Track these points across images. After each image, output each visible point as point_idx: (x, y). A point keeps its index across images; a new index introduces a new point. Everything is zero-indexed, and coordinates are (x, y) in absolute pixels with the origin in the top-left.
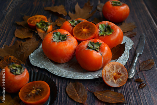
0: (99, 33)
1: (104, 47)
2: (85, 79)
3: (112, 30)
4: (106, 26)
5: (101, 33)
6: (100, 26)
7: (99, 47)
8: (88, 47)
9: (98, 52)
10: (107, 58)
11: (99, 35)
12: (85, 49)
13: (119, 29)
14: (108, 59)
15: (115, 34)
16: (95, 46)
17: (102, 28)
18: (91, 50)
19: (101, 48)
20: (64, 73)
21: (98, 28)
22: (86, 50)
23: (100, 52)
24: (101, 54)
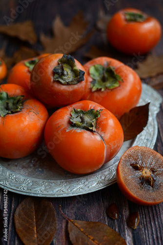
0: (92, 86)
1: (107, 119)
2: (71, 195)
3: (118, 78)
4: (103, 69)
5: (94, 85)
6: (92, 70)
7: (95, 122)
8: (71, 124)
9: (93, 134)
10: (114, 145)
11: (91, 89)
12: (64, 130)
13: (133, 73)
14: (116, 146)
15: (126, 86)
16: (87, 119)
17: (97, 74)
18: (79, 130)
19: (101, 122)
20: (23, 185)
21: (89, 74)
22: (67, 131)
23: (99, 132)
24: (102, 137)
